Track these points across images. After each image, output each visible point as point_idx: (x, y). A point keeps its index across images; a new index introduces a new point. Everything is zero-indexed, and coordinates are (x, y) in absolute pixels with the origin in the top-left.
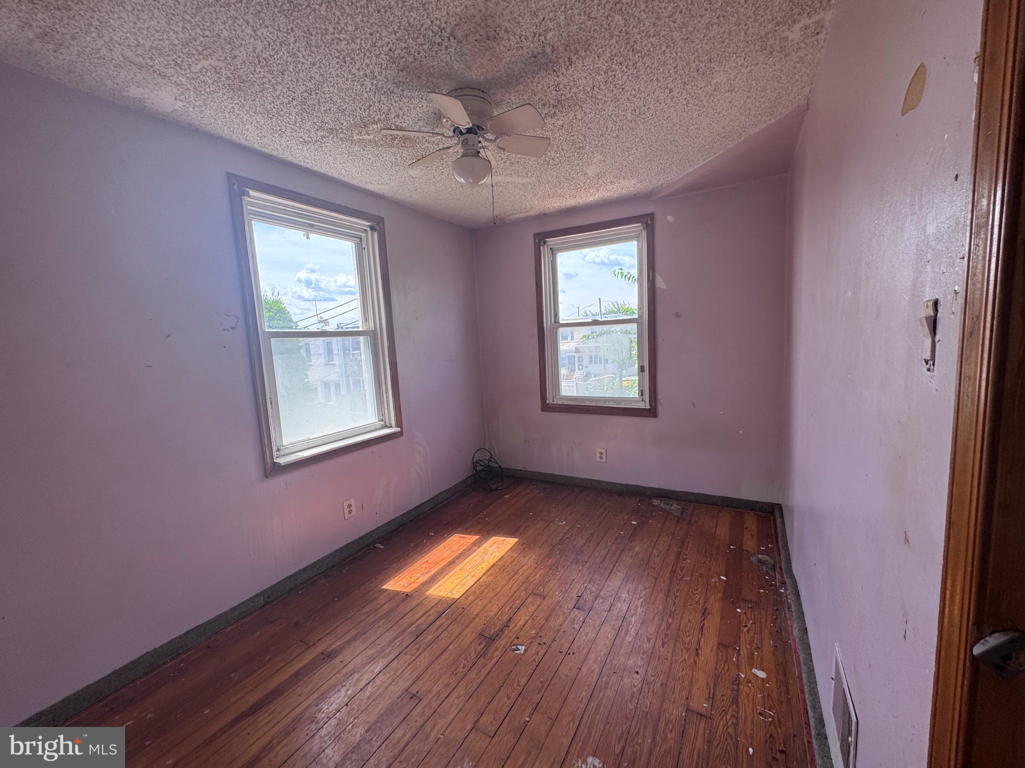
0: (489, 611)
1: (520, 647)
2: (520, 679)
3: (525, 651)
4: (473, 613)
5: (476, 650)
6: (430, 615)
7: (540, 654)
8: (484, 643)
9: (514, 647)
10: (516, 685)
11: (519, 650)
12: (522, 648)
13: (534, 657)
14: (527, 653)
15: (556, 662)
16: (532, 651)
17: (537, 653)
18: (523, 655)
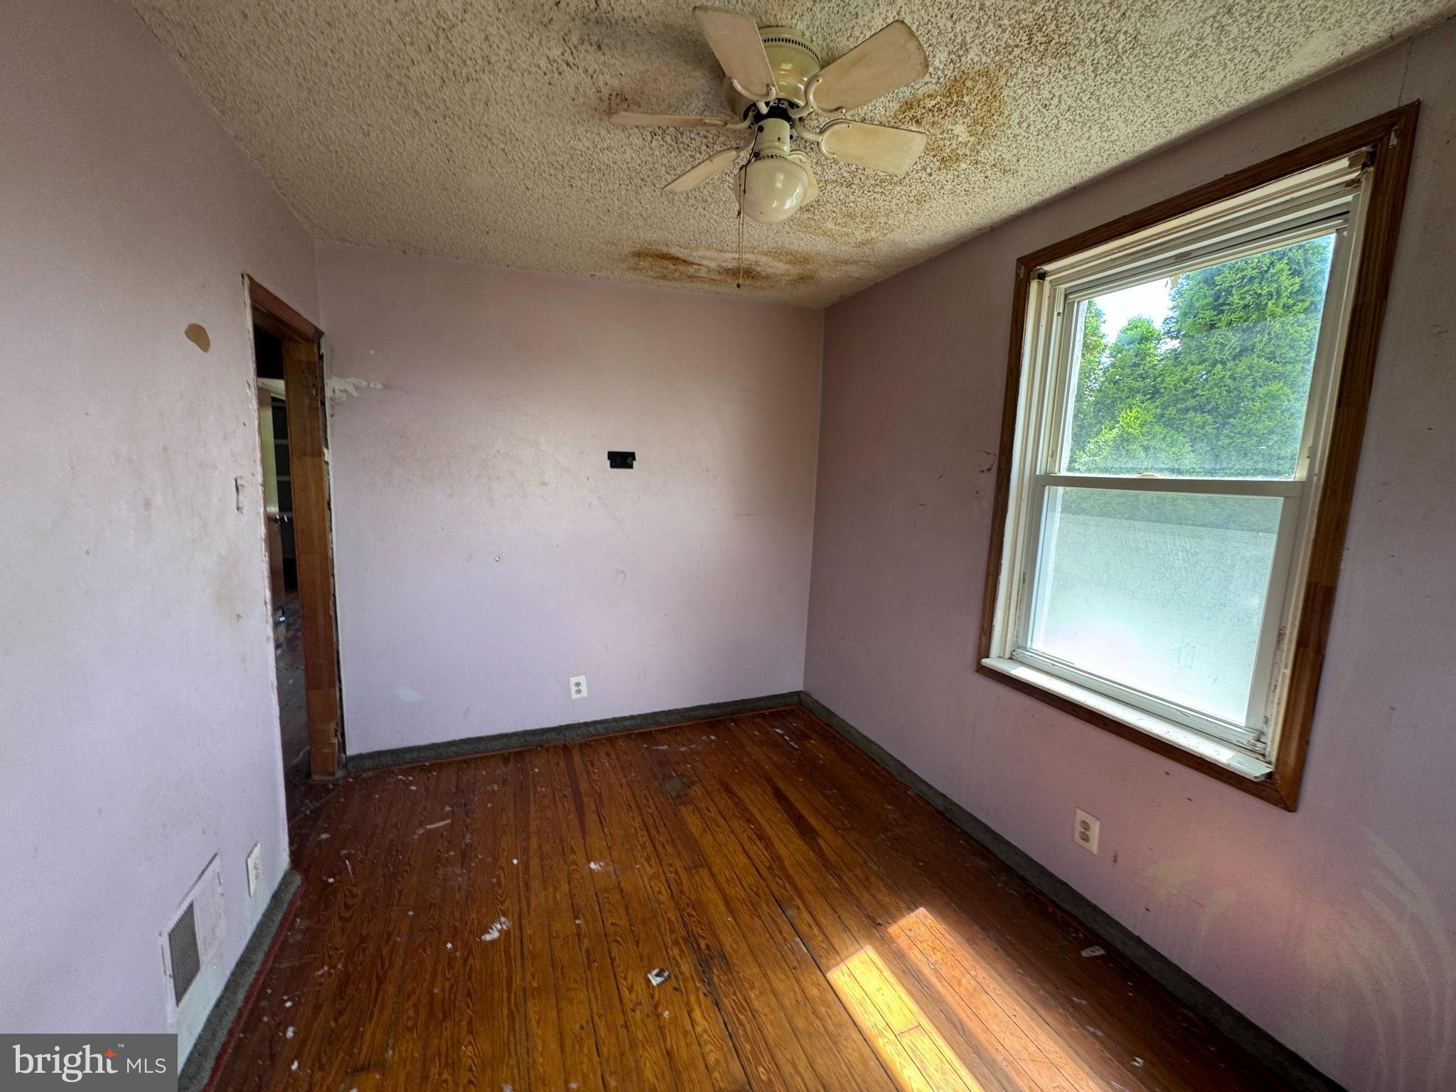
0: (761, 994)
1: (659, 980)
2: (621, 948)
3: (649, 981)
4: (776, 974)
5: (703, 937)
6: (811, 927)
7: (627, 992)
8: (706, 952)
9: (666, 974)
10: (619, 939)
11: (658, 975)
12: (655, 981)
13: (629, 981)
14: (643, 981)
15: (596, 997)
16: (639, 987)
17: (631, 990)
18: (646, 974)
